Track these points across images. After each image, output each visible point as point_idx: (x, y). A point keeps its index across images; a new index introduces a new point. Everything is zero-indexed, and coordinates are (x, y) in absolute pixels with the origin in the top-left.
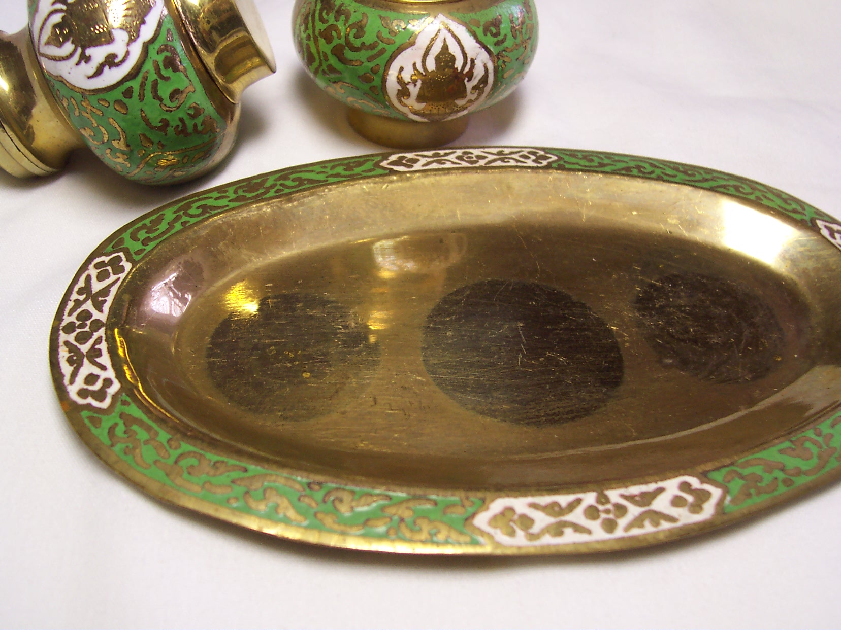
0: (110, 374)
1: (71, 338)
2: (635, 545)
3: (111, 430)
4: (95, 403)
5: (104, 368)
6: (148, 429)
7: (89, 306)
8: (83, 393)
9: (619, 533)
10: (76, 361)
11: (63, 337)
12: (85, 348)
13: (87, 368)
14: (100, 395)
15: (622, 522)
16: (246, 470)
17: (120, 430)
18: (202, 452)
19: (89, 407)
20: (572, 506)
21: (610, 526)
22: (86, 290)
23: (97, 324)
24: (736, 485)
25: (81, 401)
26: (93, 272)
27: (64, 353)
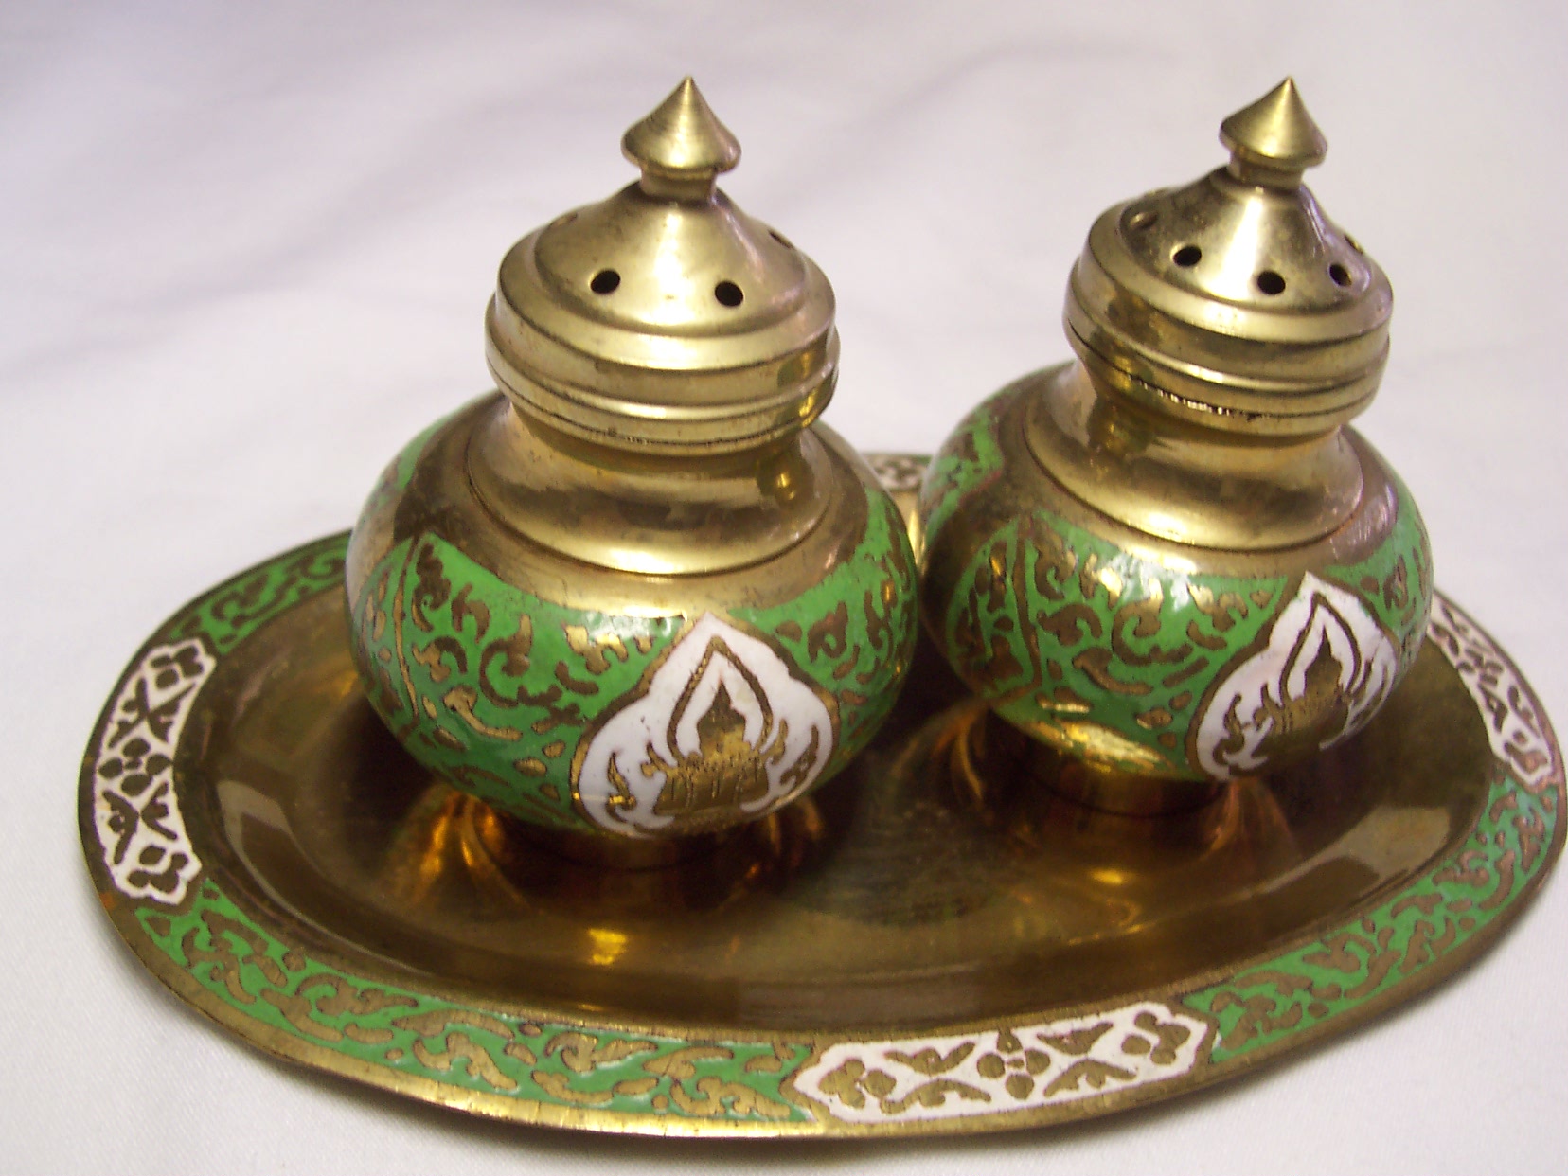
0: (184, 845)
1: (115, 785)
2: (1064, 1117)
3: (188, 941)
4: (159, 895)
5: (171, 836)
6: (251, 937)
7: (143, 731)
8: (137, 878)
9: (1036, 1098)
10: (125, 823)
11: (101, 784)
12: (139, 802)
13: (144, 837)
14: (167, 882)
15: (1042, 1081)
16: (415, 1004)
17: (203, 939)
18: (342, 975)
19: (149, 901)
20: (957, 1056)
21: (1021, 1087)
22: (139, 703)
23: (158, 763)
24: (1232, 1016)
25: (134, 892)
26: (149, 673)
27: (103, 812)
